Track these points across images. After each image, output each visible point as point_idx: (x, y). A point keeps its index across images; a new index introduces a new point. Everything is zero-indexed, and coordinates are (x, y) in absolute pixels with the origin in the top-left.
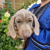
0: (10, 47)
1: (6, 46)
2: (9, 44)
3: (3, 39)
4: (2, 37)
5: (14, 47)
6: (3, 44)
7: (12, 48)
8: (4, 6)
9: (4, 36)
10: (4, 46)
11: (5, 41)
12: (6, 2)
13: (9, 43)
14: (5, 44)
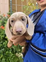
0: (10, 54)
1: (7, 52)
2: (10, 51)
3: (4, 45)
4: (4, 43)
5: (14, 54)
6: (4, 50)
7: (13, 55)
8: (8, 16)
9: (5, 42)
10: (5, 52)
11: (6, 48)
12: (10, 13)
13: (10, 49)
14: (6, 50)
